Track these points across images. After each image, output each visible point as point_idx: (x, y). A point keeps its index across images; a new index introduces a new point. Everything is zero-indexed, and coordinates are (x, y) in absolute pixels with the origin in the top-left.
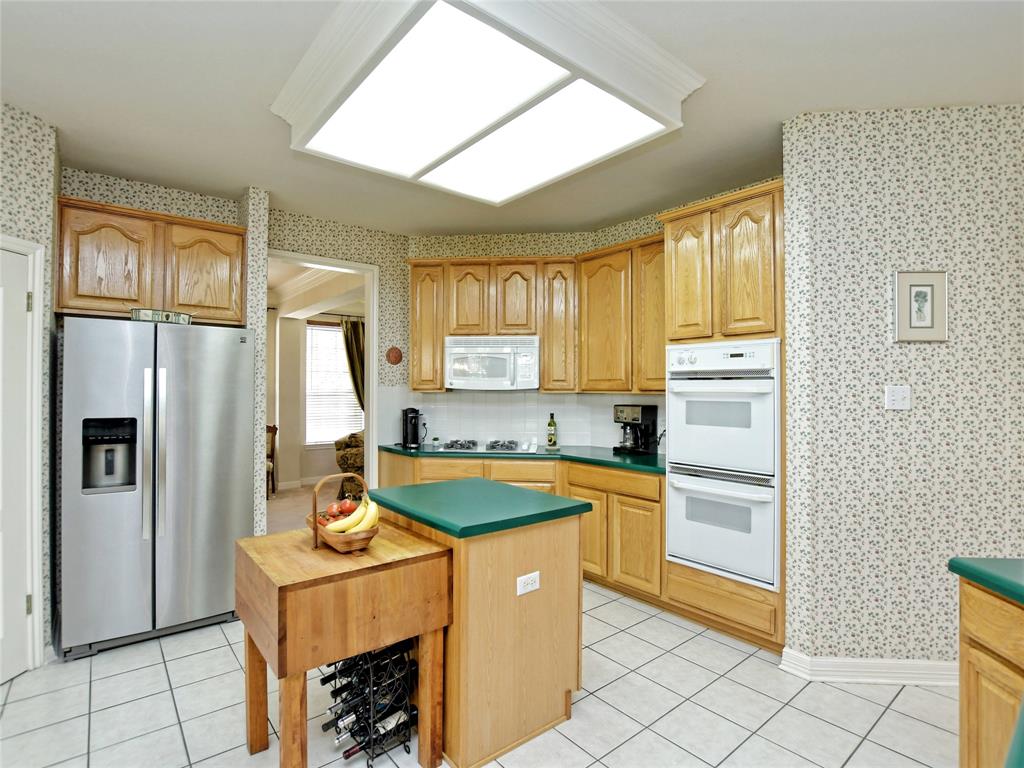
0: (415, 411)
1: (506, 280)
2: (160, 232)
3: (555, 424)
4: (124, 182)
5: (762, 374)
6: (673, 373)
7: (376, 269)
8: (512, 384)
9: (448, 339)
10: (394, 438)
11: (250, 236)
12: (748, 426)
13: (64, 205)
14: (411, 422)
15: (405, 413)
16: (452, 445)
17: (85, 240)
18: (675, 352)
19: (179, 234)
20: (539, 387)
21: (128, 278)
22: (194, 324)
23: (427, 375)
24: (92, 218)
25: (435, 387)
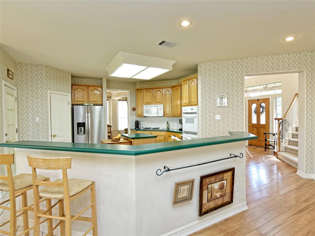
0: (138, 121)
1: (156, 92)
2: (87, 88)
3: (168, 124)
4: (81, 78)
5: (195, 113)
6: (183, 113)
7: (129, 90)
8: (157, 115)
9: (144, 106)
10: (134, 127)
11: (103, 87)
12: (193, 123)
13: (72, 85)
14: (137, 124)
15: (136, 121)
16: (146, 128)
17: (75, 91)
18: (183, 108)
19: (91, 88)
20: (164, 116)
21: (82, 97)
22: (94, 105)
23: (140, 113)
24: (76, 87)
25: (142, 116)
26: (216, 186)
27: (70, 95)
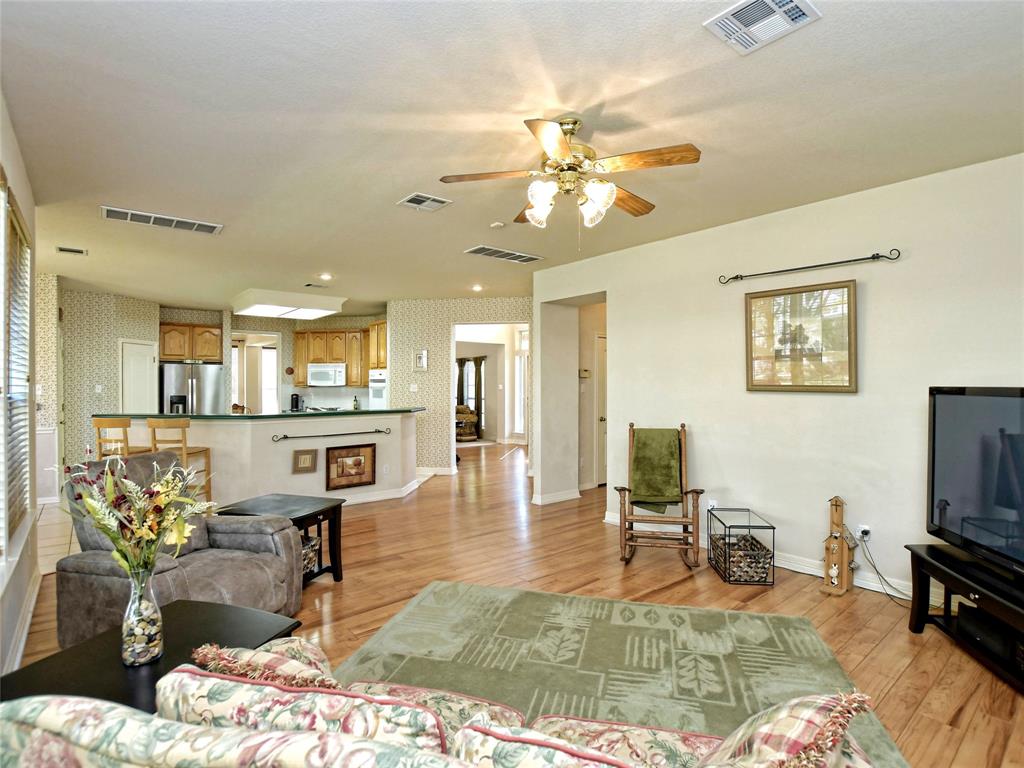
0: (298, 396)
1: (333, 340)
2: (191, 329)
3: (356, 400)
5: (383, 381)
6: (370, 380)
7: (281, 334)
8: (333, 383)
9: (309, 365)
11: (223, 328)
12: (382, 397)
13: (161, 324)
14: (296, 401)
15: (293, 396)
17: (167, 336)
18: (371, 372)
19: (198, 330)
20: (347, 385)
21: (180, 347)
22: (205, 363)
23: (301, 380)
24: (168, 328)
25: (304, 385)
26: (350, 461)
27: (156, 345)
